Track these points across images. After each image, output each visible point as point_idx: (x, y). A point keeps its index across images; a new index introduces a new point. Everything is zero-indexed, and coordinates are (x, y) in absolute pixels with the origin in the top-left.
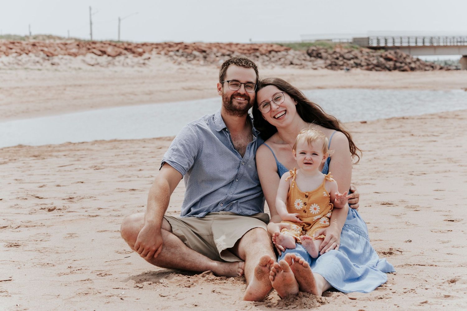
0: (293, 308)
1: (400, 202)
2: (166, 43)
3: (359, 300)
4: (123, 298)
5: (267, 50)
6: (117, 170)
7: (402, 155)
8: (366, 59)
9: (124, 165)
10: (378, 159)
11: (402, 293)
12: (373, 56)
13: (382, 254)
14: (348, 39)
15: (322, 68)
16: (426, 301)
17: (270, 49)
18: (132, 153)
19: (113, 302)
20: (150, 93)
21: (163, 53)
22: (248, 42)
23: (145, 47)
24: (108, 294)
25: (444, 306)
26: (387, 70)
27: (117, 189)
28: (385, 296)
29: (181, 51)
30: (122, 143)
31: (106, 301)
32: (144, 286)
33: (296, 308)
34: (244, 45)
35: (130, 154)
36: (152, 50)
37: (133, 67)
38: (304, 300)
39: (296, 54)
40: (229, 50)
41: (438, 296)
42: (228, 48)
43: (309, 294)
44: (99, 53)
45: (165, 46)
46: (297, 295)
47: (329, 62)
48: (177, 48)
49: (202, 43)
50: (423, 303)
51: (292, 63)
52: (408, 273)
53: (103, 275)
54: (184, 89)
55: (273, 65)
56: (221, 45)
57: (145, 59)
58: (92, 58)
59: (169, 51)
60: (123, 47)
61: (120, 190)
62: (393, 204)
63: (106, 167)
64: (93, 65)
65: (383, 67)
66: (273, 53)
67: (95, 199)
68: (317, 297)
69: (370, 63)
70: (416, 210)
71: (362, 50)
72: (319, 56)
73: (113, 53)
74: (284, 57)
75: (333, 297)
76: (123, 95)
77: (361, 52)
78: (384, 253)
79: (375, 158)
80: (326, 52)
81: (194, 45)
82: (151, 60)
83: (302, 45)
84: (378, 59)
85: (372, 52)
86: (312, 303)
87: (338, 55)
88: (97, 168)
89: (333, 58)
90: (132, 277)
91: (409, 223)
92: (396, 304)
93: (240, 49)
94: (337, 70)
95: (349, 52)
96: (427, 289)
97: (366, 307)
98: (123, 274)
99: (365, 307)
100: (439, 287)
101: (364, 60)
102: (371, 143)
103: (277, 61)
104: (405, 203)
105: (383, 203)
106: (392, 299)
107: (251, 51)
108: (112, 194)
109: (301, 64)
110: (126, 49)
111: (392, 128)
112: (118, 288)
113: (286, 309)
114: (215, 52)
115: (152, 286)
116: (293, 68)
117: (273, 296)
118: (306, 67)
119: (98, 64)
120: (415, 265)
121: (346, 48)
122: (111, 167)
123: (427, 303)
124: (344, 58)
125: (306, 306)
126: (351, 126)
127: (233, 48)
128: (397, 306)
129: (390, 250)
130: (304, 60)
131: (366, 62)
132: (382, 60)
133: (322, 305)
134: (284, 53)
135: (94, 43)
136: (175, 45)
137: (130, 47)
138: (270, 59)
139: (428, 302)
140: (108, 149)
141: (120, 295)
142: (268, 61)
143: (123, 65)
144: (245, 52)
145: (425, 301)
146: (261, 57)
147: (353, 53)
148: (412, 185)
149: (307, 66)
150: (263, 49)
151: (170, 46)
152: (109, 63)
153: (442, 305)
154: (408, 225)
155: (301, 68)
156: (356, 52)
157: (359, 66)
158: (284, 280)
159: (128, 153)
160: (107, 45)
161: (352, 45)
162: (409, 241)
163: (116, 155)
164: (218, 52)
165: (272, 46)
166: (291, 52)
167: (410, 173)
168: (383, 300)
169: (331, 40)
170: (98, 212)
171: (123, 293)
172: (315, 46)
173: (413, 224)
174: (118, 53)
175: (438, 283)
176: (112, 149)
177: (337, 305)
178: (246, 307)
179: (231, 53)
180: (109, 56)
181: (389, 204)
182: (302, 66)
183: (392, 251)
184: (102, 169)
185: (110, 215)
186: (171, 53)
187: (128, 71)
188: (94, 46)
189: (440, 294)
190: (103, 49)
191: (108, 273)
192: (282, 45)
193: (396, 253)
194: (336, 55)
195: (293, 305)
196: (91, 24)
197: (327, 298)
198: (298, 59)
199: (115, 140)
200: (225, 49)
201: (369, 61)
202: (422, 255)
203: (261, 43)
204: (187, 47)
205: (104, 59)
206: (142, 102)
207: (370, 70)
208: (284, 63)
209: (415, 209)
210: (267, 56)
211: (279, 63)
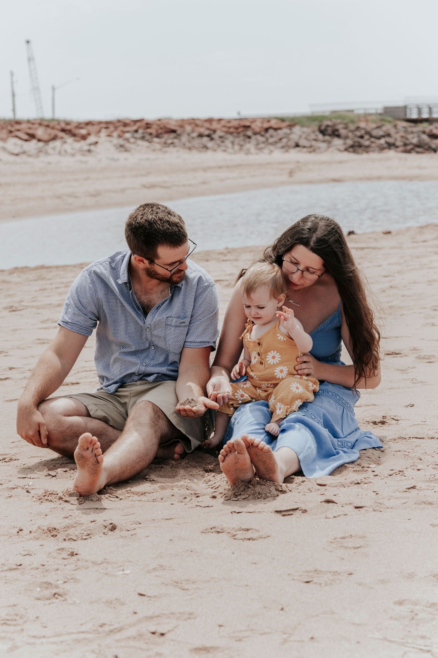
0: (243, 499)
1: (410, 350)
2: (119, 121)
3: (329, 486)
4: (30, 491)
5: (262, 127)
6: (40, 311)
7: (429, 281)
8: (402, 137)
9: (50, 304)
10: (396, 288)
11: (387, 475)
12: (412, 133)
13: (372, 424)
14: (376, 109)
15: (340, 151)
16: (414, 486)
17: (266, 125)
18: (63, 285)
19: (17, 496)
20: (96, 194)
21: (115, 134)
22: (235, 116)
23: (90, 128)
24: (11, 485)
25: (435, 492)
26: (433, 151)
27: (37, 339)
28: (363, 480)
29: (141, 131)
30: (50, 272)
31: (7, 495)
32: (58, 474)
33: (248, 499)
34: (229, 121)
35: (60, 288)
36: (99, 131)
37: (73, 155)
38: (258, 489)
39: (304, 133)
40: (208, 129)
41: (431, 479)
42: (207, 125)
43: (265, 480)
44: (26, 137)
45: (118, 124)
46: (250, 482)
47: (350, 142)
48: (135, 128)
49: (170, 119)
50: (409, 489)
51: (297, 146)
52: (400, 449)
53: (7, 460)
54: (144, 186)
55: (272, 148)
56: (198, 122)
57: (90, 145)
58: (16, 144)
59: (124, 132)
60: (58, 127)
61: (41, 341)
62: (401, 354)
63: (27, 307)
64: (17, 155)
65: (426, 147)
66: (271, 132)
67: (6, 354)
68: (276, 485)
69: (407, 142)
70: (430, 362)
71: (397, 125)
72: (335, 134)
73: (46, 137)
74: (287, 136)
75: (296, 483)
76: (59, 197)
77: (395, 126)
78: (375, 423)
79: (391, 287)
80: (346, 128)
81: (159, 123)
82: (98, 145)
83: (311, 119)
84: (419, 136)
85: (410, 127)
86: (269, 491)
87: (363, 132)
88: (14, 309)
89: (356, 136)
90: (45, 462)
91: (416, 380)
92: (375, 491)
93: (224, 126)
94: (362, 153)
95: (379, 127)
96: (419, 470)
97: (337, 496)
98: (33, 459)
99: (335, 495)
100: (434, 467)
101: (399, 139)
102: (389, 264)
103: (276, 142)
104: (417, 351)
105: (388, 353)
106: (371, 484)
107: (241, 130)
108: (29, 347)
109: (311, 147)
110: (63, 130)
111: (425, 241)
112: (25, 478)
113: (234, 500)
114: (189, 132)
115: (68, 474)
116: (300, 151)
117: (220, 484)
118: (318, 151)
119: (24, 152)
120: (411, 438)
121: (374, 122)
122: (32, 307)
123: (415, 488)
124: (371, 136)
125: (261, 496)
126: (370, 238)
127: (215, 126)
128: (376, 493)
129: (383, 419)
130: (315, 140)
131: (401, 141)
132: (425, 137)
133: (282, 495)
134: (287, 131)
135: (18, 123)
136: (132, 124)
137: (68, 127)
138: (267, 139)
139: (417, 487)
140: (31, 281)
141: (27, 487)
142: (263, 142)
143: (60, 153)
144: (232, 130)
145: (412, 486)
146: (254, 137)
147: (384, 129)
148: (432, 326)
149: (319, 148)
150: (257, 126)
151: (125, 125)
152: (40, 151)
153: (433, 491)
154: (414, 383)
155: (310, 152)
156: (388, 127)
157: (393, 147)
158: (236, 463)
159: (57, 286)
160: (36, 126)
161: (382, 117)
162: (411, 405)
163: (40, 290)
164: (193, 131)
165: (269, 121)
166: (297, 130)
167: (433, 308)
168: (361, 486)
169: (353, 111)
170: (9, 374)
171: (30, 484)
172: (330, 120)
173: (421, 382)
174: (52, 137)
175: (434, 462)
176: (36, 280)
177: (300, 494)
178: (185, 498)
179: (211, 132)
180: (39, 140)
181: (396, 354)
182: (312, 149)
183: (384, 420)
184: (20, 310)
185: (24, 377)
186: (128, 135)
187: (67, 162)
188: (17, 127)
189: (435, 476)
190: (31, 132)
191: (14, 458)
192: (283, 120)
193: (391, 422)
194: (360, 131)
195: (243, 495)
196: (13, 95)
197: (288, 485)
198: (306, 138)
199: (43, 267)
200: (202, 126)
201: (407, 139)
202: (424, 424)
203: (254, 117)
204: (149, 126)
205: (33, 145)
206: (84, 207)
207: (409, 152)
208: (286, 145)
209: (428, 361)
210: (262, 136)
211: (280, 145)
